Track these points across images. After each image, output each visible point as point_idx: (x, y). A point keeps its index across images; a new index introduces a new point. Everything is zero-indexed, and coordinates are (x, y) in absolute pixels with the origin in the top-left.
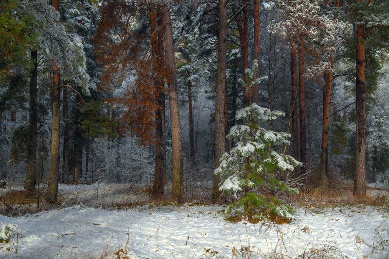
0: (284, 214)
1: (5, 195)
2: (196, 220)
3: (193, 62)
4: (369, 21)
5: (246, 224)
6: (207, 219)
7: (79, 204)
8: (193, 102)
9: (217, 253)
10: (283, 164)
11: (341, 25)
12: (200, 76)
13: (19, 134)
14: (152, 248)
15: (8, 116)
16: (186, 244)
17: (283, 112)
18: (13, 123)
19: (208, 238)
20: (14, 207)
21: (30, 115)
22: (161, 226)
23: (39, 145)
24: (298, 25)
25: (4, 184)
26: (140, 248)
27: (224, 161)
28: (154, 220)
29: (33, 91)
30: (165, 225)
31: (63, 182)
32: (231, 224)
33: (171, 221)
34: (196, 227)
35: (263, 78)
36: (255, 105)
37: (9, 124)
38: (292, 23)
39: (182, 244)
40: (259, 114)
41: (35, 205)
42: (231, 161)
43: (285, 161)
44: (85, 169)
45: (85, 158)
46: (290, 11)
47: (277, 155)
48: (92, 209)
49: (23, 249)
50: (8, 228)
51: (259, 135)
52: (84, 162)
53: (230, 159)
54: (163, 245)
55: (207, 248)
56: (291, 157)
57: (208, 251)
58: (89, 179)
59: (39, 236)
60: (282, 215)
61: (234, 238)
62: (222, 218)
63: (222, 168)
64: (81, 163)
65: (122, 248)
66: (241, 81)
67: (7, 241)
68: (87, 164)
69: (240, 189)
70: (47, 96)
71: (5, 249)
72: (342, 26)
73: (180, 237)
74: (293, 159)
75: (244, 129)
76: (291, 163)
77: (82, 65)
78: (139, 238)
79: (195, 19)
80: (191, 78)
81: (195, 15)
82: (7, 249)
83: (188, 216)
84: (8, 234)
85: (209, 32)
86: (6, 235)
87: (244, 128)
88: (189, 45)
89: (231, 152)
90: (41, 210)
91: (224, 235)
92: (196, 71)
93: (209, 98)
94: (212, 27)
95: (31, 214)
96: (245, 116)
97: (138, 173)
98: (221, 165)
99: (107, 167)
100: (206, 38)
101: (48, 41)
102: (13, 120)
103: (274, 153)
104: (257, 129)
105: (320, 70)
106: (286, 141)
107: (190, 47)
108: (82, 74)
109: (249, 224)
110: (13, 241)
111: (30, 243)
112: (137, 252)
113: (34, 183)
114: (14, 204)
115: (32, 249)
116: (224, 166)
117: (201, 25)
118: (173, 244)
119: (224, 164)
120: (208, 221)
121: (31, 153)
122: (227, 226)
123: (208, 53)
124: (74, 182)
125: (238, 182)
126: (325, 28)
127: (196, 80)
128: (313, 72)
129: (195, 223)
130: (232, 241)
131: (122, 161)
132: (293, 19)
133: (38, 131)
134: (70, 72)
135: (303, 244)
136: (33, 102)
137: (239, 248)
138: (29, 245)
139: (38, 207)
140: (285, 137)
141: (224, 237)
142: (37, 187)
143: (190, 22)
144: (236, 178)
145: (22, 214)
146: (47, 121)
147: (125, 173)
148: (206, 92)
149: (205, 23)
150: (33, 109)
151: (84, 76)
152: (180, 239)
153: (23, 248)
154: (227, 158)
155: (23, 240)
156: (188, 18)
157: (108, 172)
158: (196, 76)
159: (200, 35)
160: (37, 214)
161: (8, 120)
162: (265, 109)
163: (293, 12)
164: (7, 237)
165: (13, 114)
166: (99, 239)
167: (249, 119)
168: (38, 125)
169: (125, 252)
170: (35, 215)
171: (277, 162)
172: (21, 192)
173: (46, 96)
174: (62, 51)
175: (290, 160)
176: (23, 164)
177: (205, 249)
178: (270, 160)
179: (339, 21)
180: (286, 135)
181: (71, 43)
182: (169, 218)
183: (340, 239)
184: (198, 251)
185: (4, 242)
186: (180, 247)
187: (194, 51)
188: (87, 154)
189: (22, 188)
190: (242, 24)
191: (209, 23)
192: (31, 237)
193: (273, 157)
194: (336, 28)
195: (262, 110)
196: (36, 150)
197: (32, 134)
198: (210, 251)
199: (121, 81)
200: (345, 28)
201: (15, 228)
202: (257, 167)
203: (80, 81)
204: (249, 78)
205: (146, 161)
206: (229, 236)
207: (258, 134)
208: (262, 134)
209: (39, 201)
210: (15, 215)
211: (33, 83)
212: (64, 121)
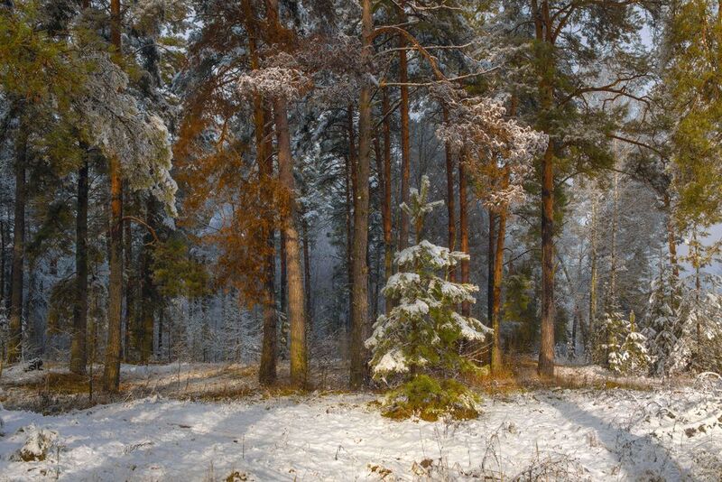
0: (470, 405)
1: (40, 380)
2: (340, 417)
3: (310, 194)
4: (566, 134)
5: (417, 421)
6: (356, 416)
7: (154, 394)
8: (309, 249)
9: (389, 472)
10: (469, 333)
11: (534, 135)
12: (320, 212)
13: (60, 291)
14: (283, 467)
15: (46, 268)
16: (336, 459)
17: (467, 254)
18: (52, 277)
19: (366, 446)
20: (54, 399)
21: (77, 264)
22: (288, 428)
23: (91, 306)
24: (478, 132)
25: (40, 364)
26: (264, 468)
27: (380, 328)
28: (274, 418)
29: (82, 229)
30: (293, 426)
31: (127, 362)
32: (396, 423)
33: (301, 420)
34: (343, 428)
35: (438, 203)
36: (426, 243)
37: (47, 278)
38: (469, 128)
39: (330, 458)
40: (431, 257)
41: (85, 395)
42: (390, 327)
43: (470, 325)
44: (157, 342)
45: (157, 327)
46: (465, 112)
47: (460, 318)
48: (177, 403)
49: (69, 471)
50: (41, 437)
51: (433, 287)
52: (156, 333)
53: (389, 324)
54: (299, 461)
55: (373, 465)
56: (477, 321)
57: (374, 470)
58: (163, 357)
59: (95, 449)
60: (468, 406)
61: (408, 445)
62: (377, 413)
63: (377, 337)
64: (151, 333)
65: (237, 470)
66: (404, 207)
67: (42, 458)
68: (160, 335)
69: (407, 369)
70: (102, 236)
71: (38, 472)
72: (535, 137)
73: (321, 445)
74: (480, 324)
75: (411, 279)
76: (479, 329)
77: (165, 163)
78: (256, 449)
79: (314, 132)
80: (308, 215)
81: (315, 126)
82: (42, 472)
83: (327, 412)
84: (43, 447)
85: (333, 151)
86: (40, 447)
87: (411, 276)
88: (306, 169)
89: (391, 313)
90: (95, 404)
91: (390, 441)
92: (314, 207)
93: (334, 243)
94: (337, 144)
95: (81, 409)
96: (411, 258)
97: (234, 348)
98: (375, 333)
99: (190, 339)
100: (329, 160)
101: (107, 126)
102: (54, 272)
103: (455, 315)
104: (429, 279)
105: (508, 196)
106: (470, 298)
107: (306, 172)
108: (164, 180)
109: (422, 423)
110: (51, 457)
111: (80, 460)
112: (261, 474)
113: (84, 362)
114: (54, 393)
115: (84, 471)
116: (381, 336)
117: (324, 140)
118: (316, 459)
119: (380, 331)
120: (357, 419)
121: (79, 317)
122: (392, 426)
123: (332, 180)
124: (143, 361)
125: (403, 359)
126: (513, 138)
127: (315, 218)
128: (498, 200)
129: (340, 422)
130: (405, 451)
131: (212, 331)
132: (470, 124)
133: (89, 286)
134: (144, 176)
135: (515, 452)
136: (82, 244)
137: (419, 461)
138: (79, 463)
139: (90, 398)
140: (469, 291)
141: (392, 444)
142: (88, 368)
143: (310, 135)
144: (399, 353)
145: (66, 408)
146: (102, 273)
147: (216, 348)
148: (328, 235)
149: (328, 138)
150: (82, 254)
151: (168, 184)
152: (321, 449)
153: (68, 469)
154: (384, 323)
155: (69, 454)
156: (305, 129)
157: (191, 346)
158: (314, 212)
159: (321, 155)
160: (90, 410)
161: (46, 274)
162: (441, 249)
163: (469, 114)
164: (41, 452)
165: (53, 263)
166: (193, 452)
167: (416, 263)
168: (90, 277)
169: (243, 478)
170: (87, 410)
171: (459, 328)
172: (64, 375)
173: (100, 236)
174: (133, 140)
175: (475, 325)
176: (67, 334)
177: (369, 466)
178: (450, 325)
179: (532, 130)
180: (471, 287)
181: (148, 126)
182: (297, 414)
183: (566, 441)
184: (358, 470)
185: (36, 459)
186: (329, 463)
187: (312, 177)
188: (161, 321)
189: (67, 370)
190: (382, 141)
191: (333, 138)
192: (81, 449)
193: (453, 321)
194: (528, 140)
195: (437, 250)
196: (86, 314)
197: (80, 291)
198: (378, 470)
199: (207, 218)
200: (539, 140)
201: (54, 437)
202: (430, 336)
203: (161, 192)
204: (416, 203)
205: (246, 331)
206: (398, 442)
207: (432, 285)
208: (438, 286)
209: (91, 388)
210: (56, 411)
211: (82, 217)
212: (127, 273)
